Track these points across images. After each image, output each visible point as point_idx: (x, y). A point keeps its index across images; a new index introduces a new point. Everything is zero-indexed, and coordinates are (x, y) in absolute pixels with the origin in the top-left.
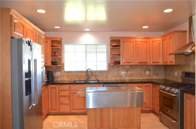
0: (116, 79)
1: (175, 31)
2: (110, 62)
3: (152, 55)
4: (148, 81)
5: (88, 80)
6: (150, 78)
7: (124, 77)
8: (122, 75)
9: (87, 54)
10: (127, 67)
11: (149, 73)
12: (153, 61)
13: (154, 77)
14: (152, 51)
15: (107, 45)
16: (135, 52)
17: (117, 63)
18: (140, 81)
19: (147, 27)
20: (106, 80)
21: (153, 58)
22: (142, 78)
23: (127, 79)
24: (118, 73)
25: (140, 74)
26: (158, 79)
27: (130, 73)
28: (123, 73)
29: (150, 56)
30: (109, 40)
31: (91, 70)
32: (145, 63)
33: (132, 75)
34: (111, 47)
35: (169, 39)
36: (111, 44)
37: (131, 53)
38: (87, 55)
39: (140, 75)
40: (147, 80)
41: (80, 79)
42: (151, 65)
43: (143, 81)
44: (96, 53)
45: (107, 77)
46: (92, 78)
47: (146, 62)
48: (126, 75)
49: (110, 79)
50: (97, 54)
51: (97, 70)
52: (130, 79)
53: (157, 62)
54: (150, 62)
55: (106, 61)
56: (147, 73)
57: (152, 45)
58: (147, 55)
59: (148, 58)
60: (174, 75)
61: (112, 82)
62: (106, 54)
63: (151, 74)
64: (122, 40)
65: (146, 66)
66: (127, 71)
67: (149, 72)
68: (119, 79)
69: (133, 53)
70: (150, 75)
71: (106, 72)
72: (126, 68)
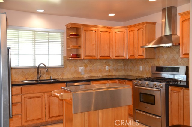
0: (73, 77)
1: (146, 22)
2: (66, 56)
3: (116, 47)
4: (107, 78)
5: (39, 79)
6: (110, 74)
7: (82, 73)
8: (80, 71)
9: (36, 43)
10: (86, 61)
11: (109, 69)
12: (116, 54)
13: (113, 73)
14: (116, 43)
15: (62, 33)
16: (97, 44)
17: (77, 56)
18: (99, 78)
19: (113, 15)
20: (61, 78)
21: (116, 51)
22: (102, 75)
23: (86, 76)
24: (75, 69)
25: (100, 69)
26: (117, 75)
27: (89, 68)
28: (81, 69)
29: (112, 49)
30: (65, 27)
31: (45, 66)
32: (107, 56)
33: (91, 71)
34: (67, 36)
35: (138, 30)
36: (67, 33)
37: (93, 45)
38: (36, 45)
39: (100, 71)
40: (107, 76)
41: (27, 79)
42: (114, 59)
43: (103, 78)
44: (48, 43)
45: (63, 74)
46: (43, 76)
47: (109, 55)
48: (85, 71)
49: (66, 77)
50: (50, 44)
51: (50, 65)
52: (89, 75)
53: (121, 56)
54: (113, 56)
55: (60, 53)
56: (107, 68)
57: (115, 36)
58: (110, 47)
59: (111, 51)
60: (138, 70)
61: (69, 80)
62: (60, 44)
63: (111, 69)
64: (83, 28)
65: (106, 60)
66: (86, 66)
67: (109, 67)
68: (77, 77)
69: (96, 44)
70: (109, 71)
71: (62, 67)
72: (84, 62)
